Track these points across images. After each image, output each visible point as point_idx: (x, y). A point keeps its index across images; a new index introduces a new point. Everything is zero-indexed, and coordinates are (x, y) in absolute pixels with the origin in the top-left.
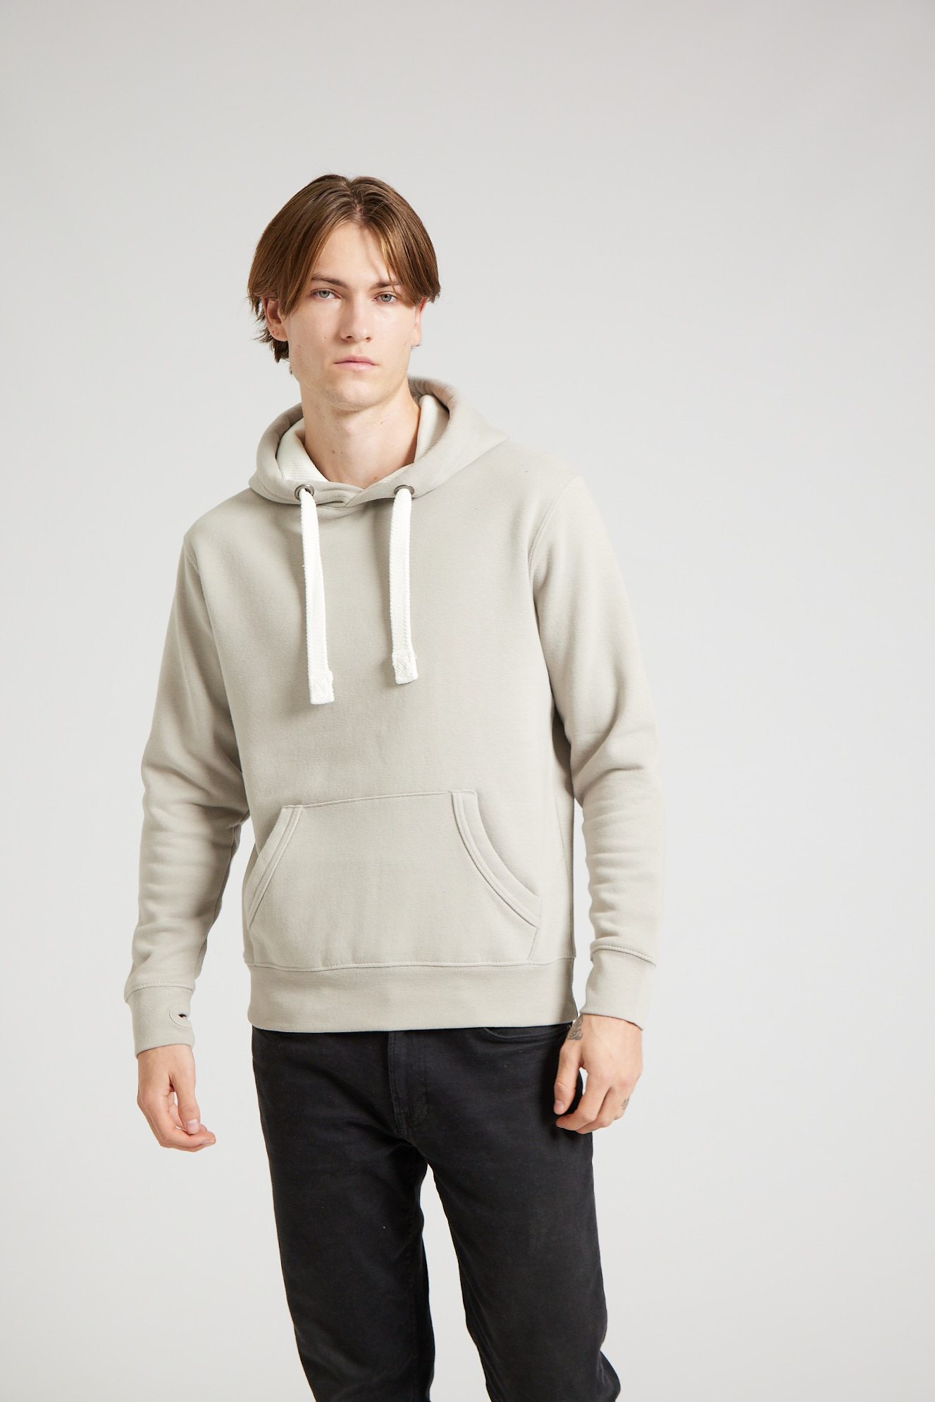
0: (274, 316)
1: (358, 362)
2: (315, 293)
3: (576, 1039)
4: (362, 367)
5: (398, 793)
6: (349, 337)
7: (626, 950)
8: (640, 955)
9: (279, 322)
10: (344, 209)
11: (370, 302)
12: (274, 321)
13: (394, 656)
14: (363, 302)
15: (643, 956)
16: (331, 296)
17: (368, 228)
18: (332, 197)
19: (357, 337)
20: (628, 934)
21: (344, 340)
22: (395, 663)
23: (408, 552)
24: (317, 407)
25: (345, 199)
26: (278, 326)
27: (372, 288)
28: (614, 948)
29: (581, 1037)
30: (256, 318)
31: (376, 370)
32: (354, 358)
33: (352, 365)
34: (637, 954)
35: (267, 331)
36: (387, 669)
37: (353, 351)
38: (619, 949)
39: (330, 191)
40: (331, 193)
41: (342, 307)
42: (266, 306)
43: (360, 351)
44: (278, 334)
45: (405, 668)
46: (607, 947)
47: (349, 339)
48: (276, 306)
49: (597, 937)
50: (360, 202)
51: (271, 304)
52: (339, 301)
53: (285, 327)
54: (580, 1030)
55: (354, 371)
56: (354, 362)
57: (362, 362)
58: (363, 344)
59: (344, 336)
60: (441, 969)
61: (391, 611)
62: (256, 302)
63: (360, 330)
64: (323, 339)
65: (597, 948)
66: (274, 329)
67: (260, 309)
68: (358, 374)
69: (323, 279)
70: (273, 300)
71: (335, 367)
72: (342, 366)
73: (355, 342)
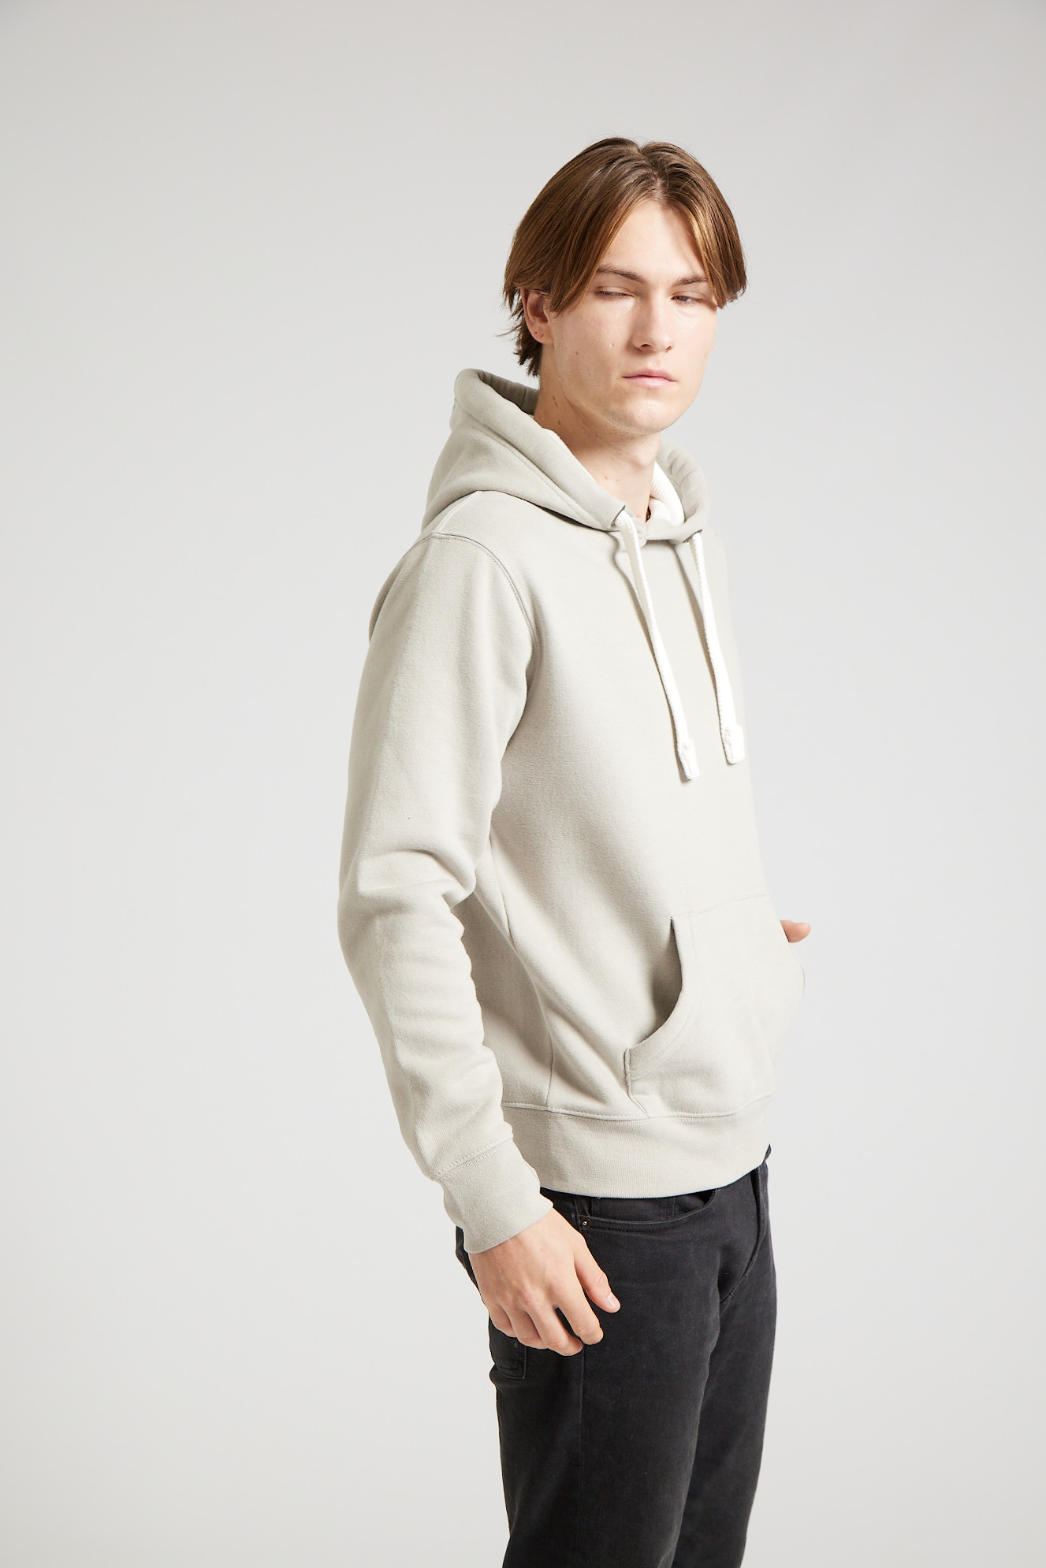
0: (537, 311)
1: (655, 377)
2: (604, 291)
4: (659, 380)
6: (646, 346)
9: (544, 320)
10: (642, 184)
11: (672, 303)
12: (537, 319)
14: (661, 300)
17: (672, 207)
18: (627, 168)
19: (656, 346)
21: (638, 349)
25: (643, 171)
26: (543, 326)
27: (675, 286)
30: (511, 314)
31: (673, 386)
32: (651, 372)
33: (646, 380)
35: (524, 330)
37: (650, 364)
39: (621, 160)
40: (623, 163)
41: (635, 306)
42: (526, 297)
43: (658, 363)
44: (542, 335)
47: (644, 349)
48: (541, 298)
50: (660, 176)
51: (533, 297)
52: (633, 303)
53: (554, 329)
55: (649, 389)
56: (648, 376)
57: (658, 377)
58: (661, 355)
59: (638, 345)
62: (510, 292)
63: (661, 335)
64: (611, 346)
66: (537, 329)
67: (516, 302)
68: (652, 392)
69: (615, 272)
70: (538, 293)
71: (626, 383)
72: (634, 381)
73: (652, 352)
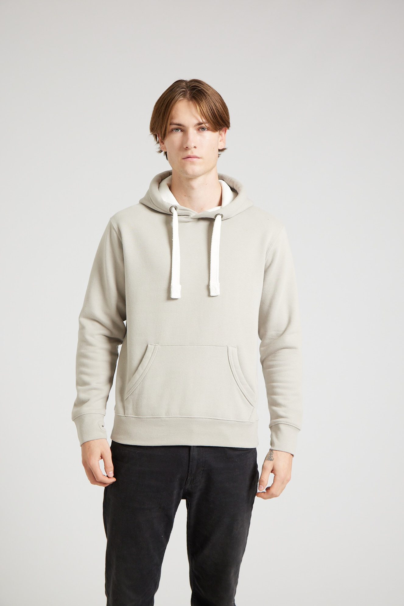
1: (192, 158)
2: (172, 130)
4: (195, 159)
6: (187, 147)
9: (163, 143)
10: (181, 94)
11: (195, 132)
13: (211, 284)
14: (192, 132)
16: (180, 131)
17: (192, 101)
19: (189, 147)
21: (185, 149)
22: (211, 287)
24: (179, 177)
26: (163, 145)
27: (195, 126)
31: (200, 160)
32: (190, 156)
33: (189, 159)
37: (189, 153)
40: (179, 87)
41: (183, 135)
43: (192, 153)
44: (164, 149)
45: (216, 289)
47: (187, 148)
50: (188, 90)
52: (182, 132)
56: (190, 157)
57: (194, 157)
58: (193, 150)
59: (185, 147)
61: (211, 265)
68: (193, 163)
71: (183, 160)
72: (186, 159)
73: (189, 149)
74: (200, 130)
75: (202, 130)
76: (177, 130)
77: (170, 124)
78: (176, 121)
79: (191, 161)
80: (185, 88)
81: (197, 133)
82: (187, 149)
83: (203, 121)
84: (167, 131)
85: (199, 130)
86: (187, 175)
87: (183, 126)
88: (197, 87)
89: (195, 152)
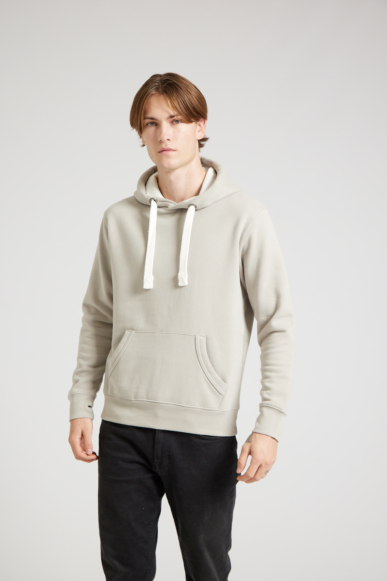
1: (167, 150)
2: (147, 125)
3: (249, 442)
4: (170, 152)
5: (174, 332)
7: (273, 407)
8: (279, 410)
10: (154, 88)
11: (169, 124)
13: (179, 274)
14: (166, 126)
15: (281, 410)
16: (154, 124)
17: (163, 94)
19: (163, 140)
20: (275, 400)
21: (159, 142)
22: (179, 278)
23: (190, 232)
28: (268, 406)
29: (251, 442)
31: (175, 153)
32: (164, 149)
33: (165, 152)
34: (277, 409)
36: (175, 280)
37: (164, 146)
38: (271, 406)
43: (166, 145)
45: (183, 280)
46: (266, 405)
49: (262, 401)
50: (161, 84)
52: (156, 126)
54: (251, 439)
57: (169, 150)
58: (167, 142)
59: (159, 140)
60: (181, 407)
61: (180, 256)
65: (262, 405)
68: (168, 157)
71: (159, 154)
72: (162, 153)
73: (163, 142)
74: (174, 122)
75: (176, 122)
76: (152, 124)
77: (144, 119)
78: (149, 115)
79: (165, 155)
80: (157, 83)
81: (171, 126)
82: (161, 142)
83: (174, 113)
84: (142, 125)
85: (172, 123)
86: (163, 168)
87: (156, 120)
88: (168, 81)
89: (170, 145)
